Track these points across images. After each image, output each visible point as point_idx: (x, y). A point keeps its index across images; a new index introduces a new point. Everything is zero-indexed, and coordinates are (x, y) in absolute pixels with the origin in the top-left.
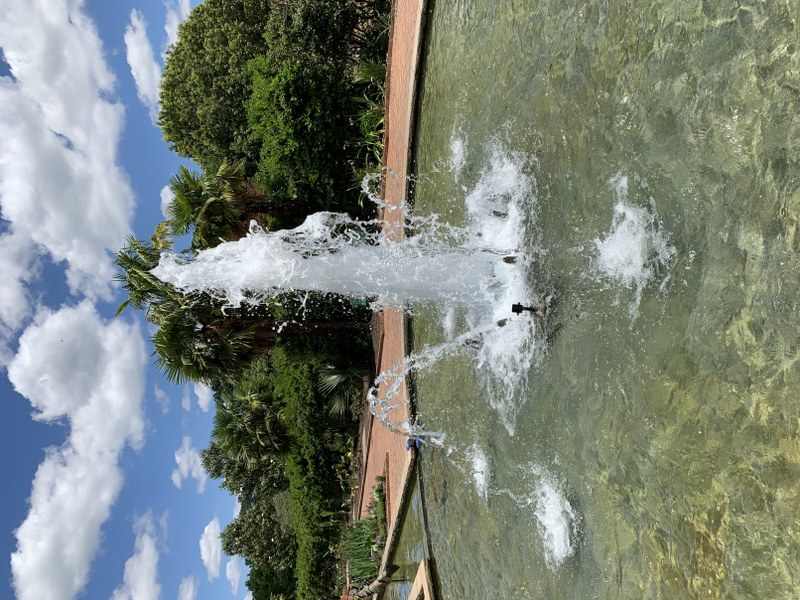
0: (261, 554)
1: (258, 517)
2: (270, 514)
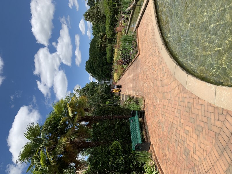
0: (96, 21)
1: (94, 10)
2: (97, 9)
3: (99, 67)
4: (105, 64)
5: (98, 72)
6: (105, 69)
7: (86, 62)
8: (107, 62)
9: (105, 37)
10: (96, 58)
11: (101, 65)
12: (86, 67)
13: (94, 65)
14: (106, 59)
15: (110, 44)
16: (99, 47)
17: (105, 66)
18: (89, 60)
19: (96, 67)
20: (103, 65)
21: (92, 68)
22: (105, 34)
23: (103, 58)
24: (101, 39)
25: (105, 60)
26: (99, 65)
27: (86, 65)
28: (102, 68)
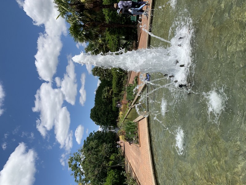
3: (104, 115)
4: (110, 112)
5: (103, 120)
6: (110, 117)
7: (91, 110)
8: (112, 110)
9: (111, 91)
10: (102, 105)
11: (106, 113)
12: (91, 115)
13: (99, 113)
14: (112, 107)
15: (116, 97)
16: (105, 98)
17: (110, 114)
18: (95, 108)
19: (101, 115)
20: (108, 113)
21: (97, 116)
22: (111, 89)
23: (109, 106)
24: (107, 93)
25: (110, 108)
26: (104, 114)
27: (91, 113)
28: (107, 116)
